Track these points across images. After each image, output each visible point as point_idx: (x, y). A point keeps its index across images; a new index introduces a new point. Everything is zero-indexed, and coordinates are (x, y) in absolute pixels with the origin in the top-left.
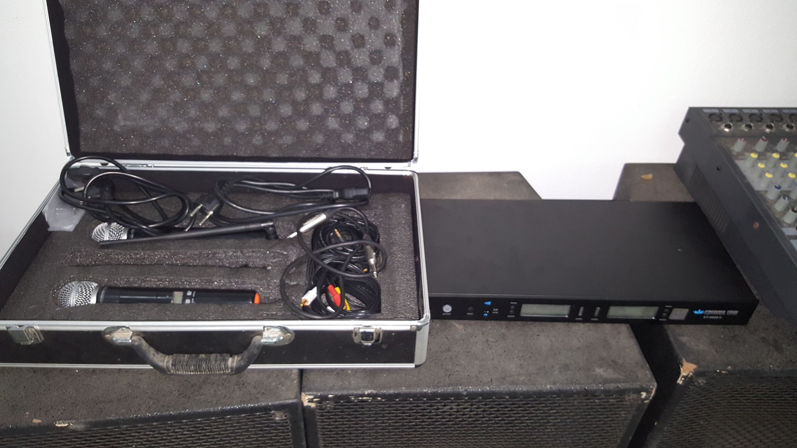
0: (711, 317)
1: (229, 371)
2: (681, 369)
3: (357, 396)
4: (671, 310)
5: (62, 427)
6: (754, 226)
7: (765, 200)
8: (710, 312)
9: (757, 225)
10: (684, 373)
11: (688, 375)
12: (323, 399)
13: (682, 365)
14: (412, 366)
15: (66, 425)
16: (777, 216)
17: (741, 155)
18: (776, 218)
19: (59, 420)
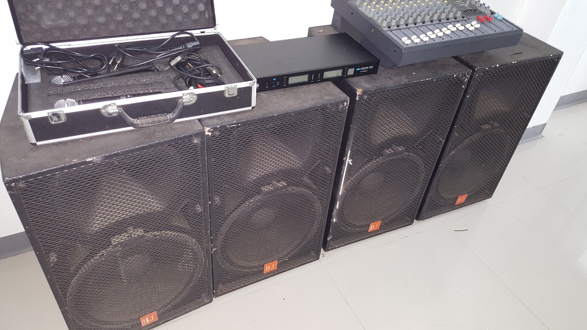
0: (363, 71)
1: (169, 121)
2: (357, 92)
3: (230, 125)
4: (347, 70)
5: (89, 161)
6: (372, 31)
7: (374, 20)
8: (362, 68)
9: (373, 31)
10: (358, 94)
11: (360, 94)
12: (215, 129)
13: (357, 91)
14: (250, 108)
15: (92, 159)
16: (380, 25)
17: (360, 5)
18: (380, 26)
19: (87, 158)
